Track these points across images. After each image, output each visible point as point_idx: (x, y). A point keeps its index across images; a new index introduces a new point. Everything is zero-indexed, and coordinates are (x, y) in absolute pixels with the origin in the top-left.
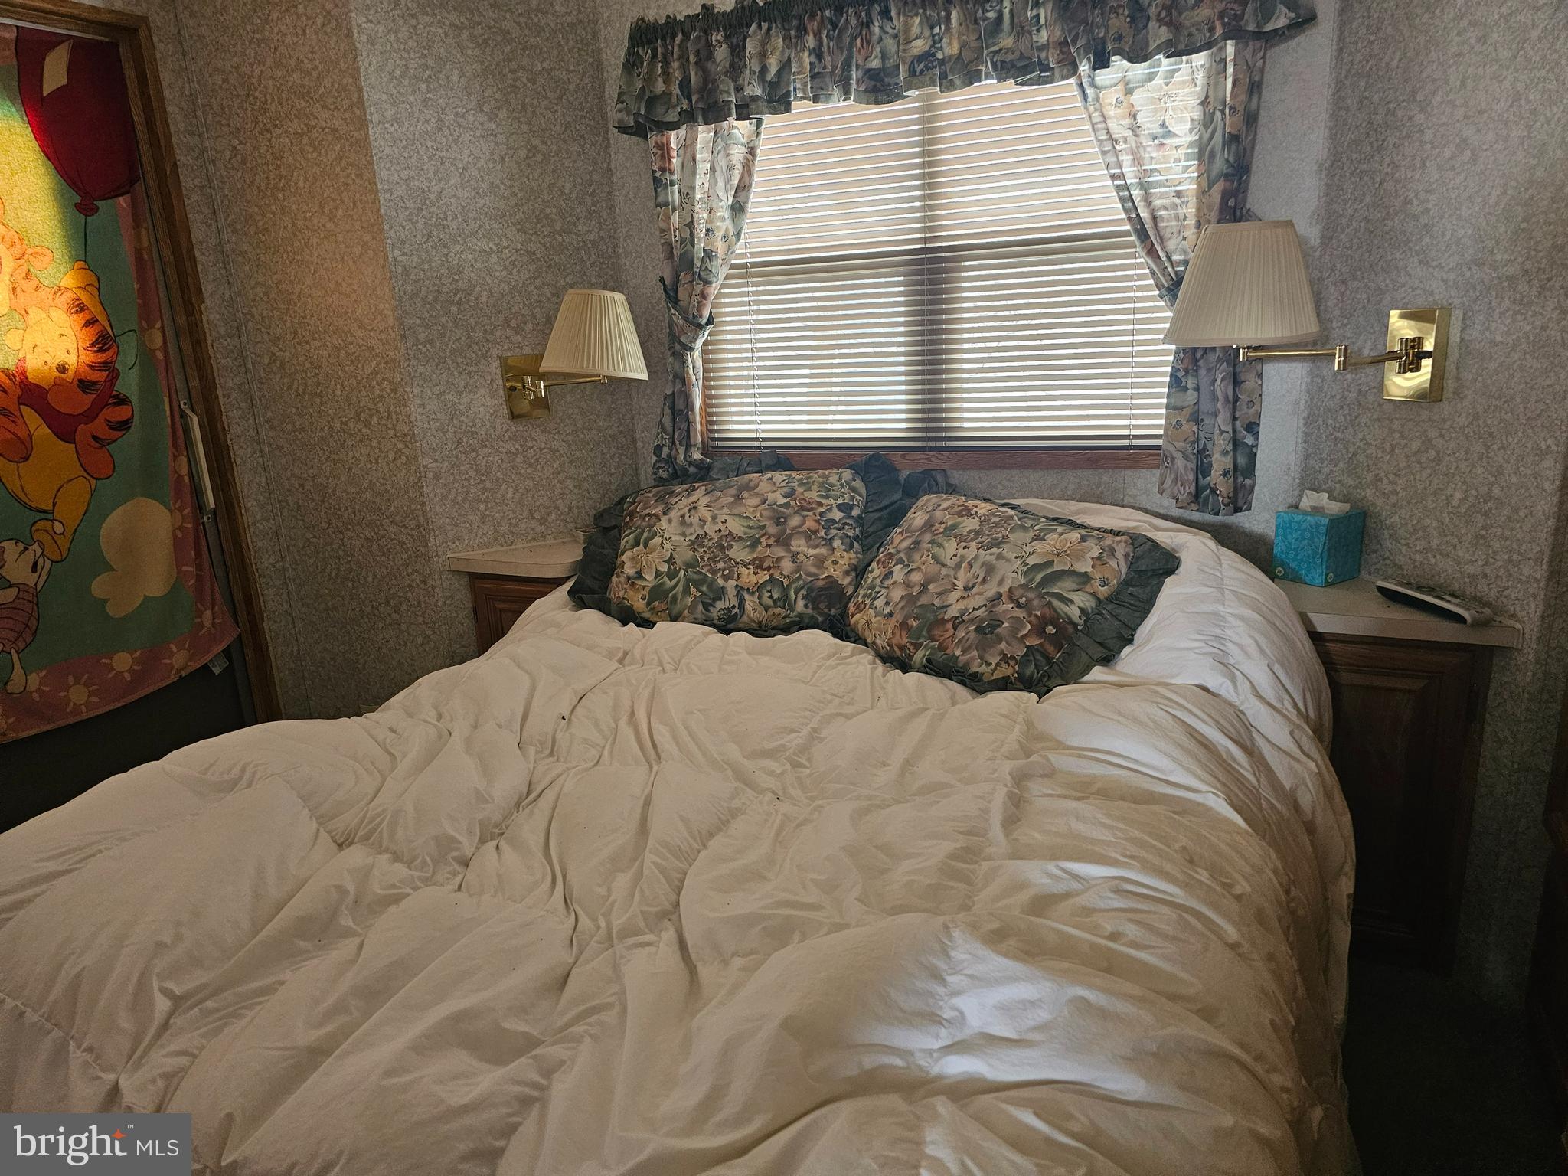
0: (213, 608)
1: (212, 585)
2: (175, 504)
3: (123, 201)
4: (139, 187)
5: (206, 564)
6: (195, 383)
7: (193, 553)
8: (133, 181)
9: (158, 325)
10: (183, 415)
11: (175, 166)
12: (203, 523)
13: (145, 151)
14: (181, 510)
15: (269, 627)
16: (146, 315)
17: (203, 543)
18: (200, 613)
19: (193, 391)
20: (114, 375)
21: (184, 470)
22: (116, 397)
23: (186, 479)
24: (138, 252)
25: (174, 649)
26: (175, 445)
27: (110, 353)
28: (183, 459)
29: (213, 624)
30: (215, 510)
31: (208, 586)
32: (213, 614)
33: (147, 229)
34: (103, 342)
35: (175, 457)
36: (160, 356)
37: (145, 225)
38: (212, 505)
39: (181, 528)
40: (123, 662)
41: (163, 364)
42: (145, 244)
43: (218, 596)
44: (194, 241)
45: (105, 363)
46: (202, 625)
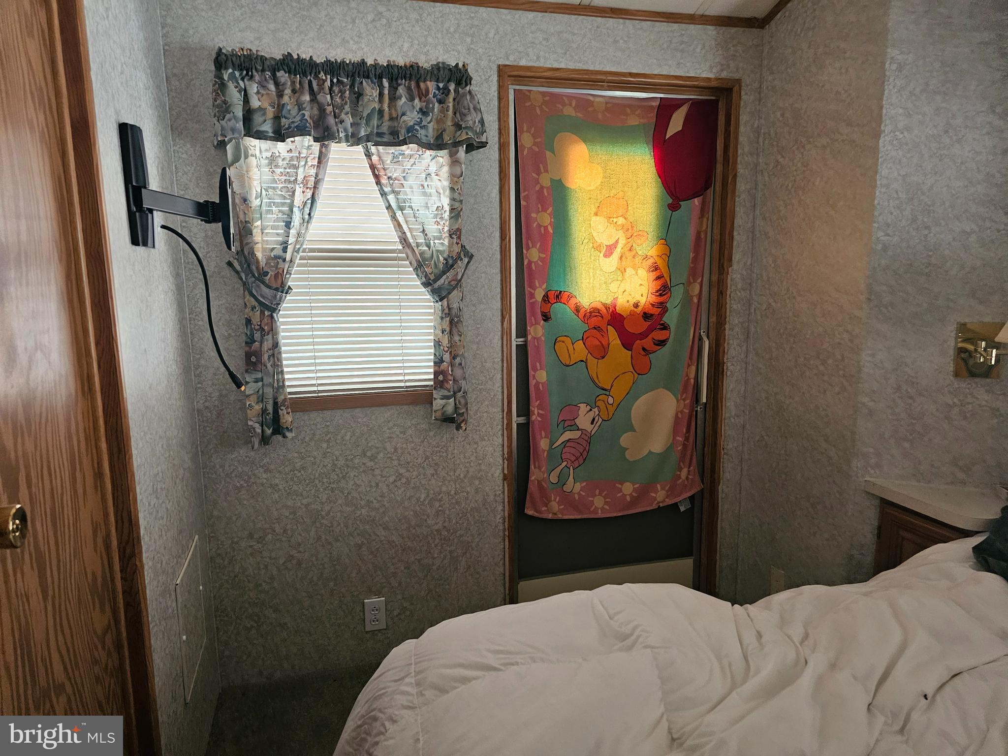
0: (689, 467)
1: (692, 453)
2: (682, 396)
3: (696, 201)
4: (710, 191)
5: (692, 439)
6: (713, 319)
7: (684, 430)
8: (706, 188)
9: (699, 280)
10: (701, 339)
11: (735, 176)
12: (697, 411)
13: (719, 168)
14: (684, 400)
15: (723, 489)
16: (693, 273)
17: (693, 424)
18: (680, 469)
19: (711, 325)
20: (664, 310)
21: (692, 375)
22: (662, 324)
23: (692, 381)
24: (698, 234)
25: (659, 488)
26: (691, 358)
27: (665, 297)
28: (694, 368)
29: (687, 478)
30: (706, 404)
31: (689, 453)
32: (689, 471)
33: (708, 219)
34: (664, 290)
35: (689, 366)
36: (695, 300)
37: (707, 216)
38: (704, 400)
39: (682, 412)
40: (628, 489)
41: (696, 306)
42: (704, 228)
43: (694, 460)
44: (736, 225)
45: (661, 303)
46: (679, 477)
